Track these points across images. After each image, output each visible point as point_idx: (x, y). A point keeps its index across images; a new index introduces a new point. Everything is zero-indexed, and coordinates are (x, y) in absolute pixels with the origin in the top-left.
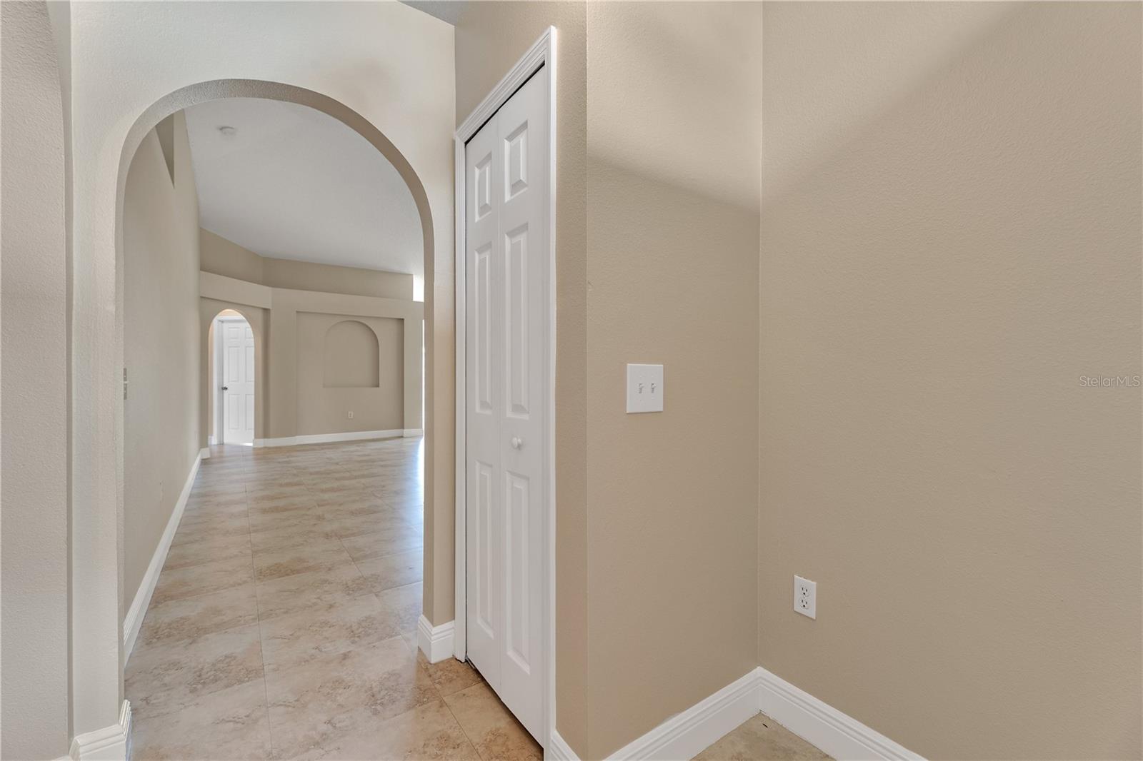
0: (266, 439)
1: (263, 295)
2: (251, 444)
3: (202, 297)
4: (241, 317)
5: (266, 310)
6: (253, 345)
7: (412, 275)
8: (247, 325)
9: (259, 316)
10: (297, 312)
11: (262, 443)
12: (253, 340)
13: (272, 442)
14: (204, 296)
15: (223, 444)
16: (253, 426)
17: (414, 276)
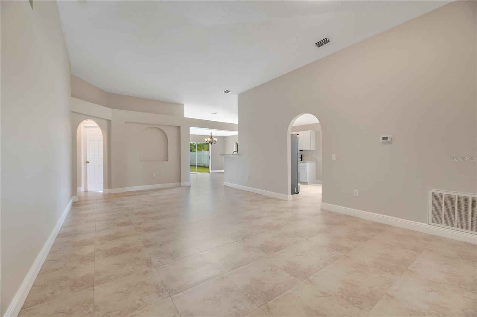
0: (110, 189)
1: (107, 112)
2: (102, 192)
3: (72, 112)
4: (96, 125)
5: (109, 121)
6: (102, 139)
7: (184, 105)
8: (99, 129)
9: (105, 123)
10: (126, 122)
11: (108, 191)
12: (102, 137)
13: (114, 191)
14: (73, 111)
15: (87, 191)
16: (102, 182)
17: (185, 105)
